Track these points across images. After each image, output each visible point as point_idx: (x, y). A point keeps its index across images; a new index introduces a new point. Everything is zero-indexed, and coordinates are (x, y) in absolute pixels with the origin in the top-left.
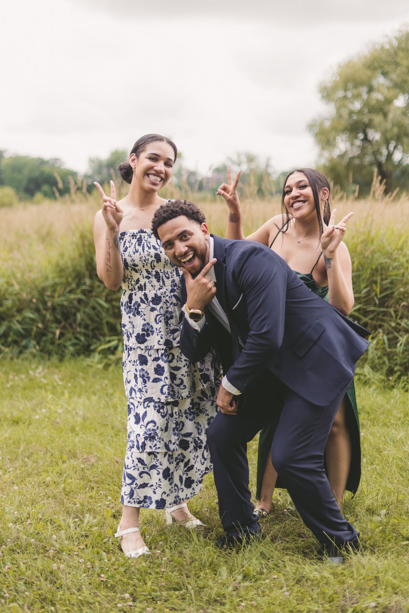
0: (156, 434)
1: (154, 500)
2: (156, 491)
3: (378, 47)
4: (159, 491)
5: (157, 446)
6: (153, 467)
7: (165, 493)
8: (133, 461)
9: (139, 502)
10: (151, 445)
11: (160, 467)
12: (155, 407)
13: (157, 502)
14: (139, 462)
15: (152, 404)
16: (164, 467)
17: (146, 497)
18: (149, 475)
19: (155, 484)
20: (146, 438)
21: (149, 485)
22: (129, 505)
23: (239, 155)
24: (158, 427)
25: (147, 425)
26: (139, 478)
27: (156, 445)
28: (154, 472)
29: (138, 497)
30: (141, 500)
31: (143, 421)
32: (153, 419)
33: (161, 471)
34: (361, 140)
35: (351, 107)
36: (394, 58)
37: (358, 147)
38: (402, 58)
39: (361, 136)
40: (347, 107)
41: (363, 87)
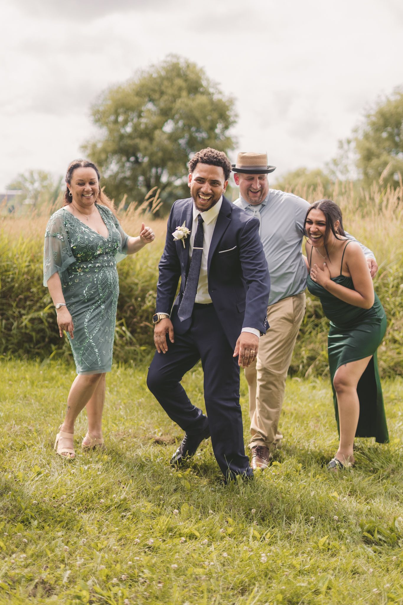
3: (146, 75)
23: (32, 173)
34: (132, 162)
35: (122, 131)
36: (160, 86)
37: (129, 169)
38: (167, 87)
39: (132, 159)
40: (118, 131)
41: (134, 112)
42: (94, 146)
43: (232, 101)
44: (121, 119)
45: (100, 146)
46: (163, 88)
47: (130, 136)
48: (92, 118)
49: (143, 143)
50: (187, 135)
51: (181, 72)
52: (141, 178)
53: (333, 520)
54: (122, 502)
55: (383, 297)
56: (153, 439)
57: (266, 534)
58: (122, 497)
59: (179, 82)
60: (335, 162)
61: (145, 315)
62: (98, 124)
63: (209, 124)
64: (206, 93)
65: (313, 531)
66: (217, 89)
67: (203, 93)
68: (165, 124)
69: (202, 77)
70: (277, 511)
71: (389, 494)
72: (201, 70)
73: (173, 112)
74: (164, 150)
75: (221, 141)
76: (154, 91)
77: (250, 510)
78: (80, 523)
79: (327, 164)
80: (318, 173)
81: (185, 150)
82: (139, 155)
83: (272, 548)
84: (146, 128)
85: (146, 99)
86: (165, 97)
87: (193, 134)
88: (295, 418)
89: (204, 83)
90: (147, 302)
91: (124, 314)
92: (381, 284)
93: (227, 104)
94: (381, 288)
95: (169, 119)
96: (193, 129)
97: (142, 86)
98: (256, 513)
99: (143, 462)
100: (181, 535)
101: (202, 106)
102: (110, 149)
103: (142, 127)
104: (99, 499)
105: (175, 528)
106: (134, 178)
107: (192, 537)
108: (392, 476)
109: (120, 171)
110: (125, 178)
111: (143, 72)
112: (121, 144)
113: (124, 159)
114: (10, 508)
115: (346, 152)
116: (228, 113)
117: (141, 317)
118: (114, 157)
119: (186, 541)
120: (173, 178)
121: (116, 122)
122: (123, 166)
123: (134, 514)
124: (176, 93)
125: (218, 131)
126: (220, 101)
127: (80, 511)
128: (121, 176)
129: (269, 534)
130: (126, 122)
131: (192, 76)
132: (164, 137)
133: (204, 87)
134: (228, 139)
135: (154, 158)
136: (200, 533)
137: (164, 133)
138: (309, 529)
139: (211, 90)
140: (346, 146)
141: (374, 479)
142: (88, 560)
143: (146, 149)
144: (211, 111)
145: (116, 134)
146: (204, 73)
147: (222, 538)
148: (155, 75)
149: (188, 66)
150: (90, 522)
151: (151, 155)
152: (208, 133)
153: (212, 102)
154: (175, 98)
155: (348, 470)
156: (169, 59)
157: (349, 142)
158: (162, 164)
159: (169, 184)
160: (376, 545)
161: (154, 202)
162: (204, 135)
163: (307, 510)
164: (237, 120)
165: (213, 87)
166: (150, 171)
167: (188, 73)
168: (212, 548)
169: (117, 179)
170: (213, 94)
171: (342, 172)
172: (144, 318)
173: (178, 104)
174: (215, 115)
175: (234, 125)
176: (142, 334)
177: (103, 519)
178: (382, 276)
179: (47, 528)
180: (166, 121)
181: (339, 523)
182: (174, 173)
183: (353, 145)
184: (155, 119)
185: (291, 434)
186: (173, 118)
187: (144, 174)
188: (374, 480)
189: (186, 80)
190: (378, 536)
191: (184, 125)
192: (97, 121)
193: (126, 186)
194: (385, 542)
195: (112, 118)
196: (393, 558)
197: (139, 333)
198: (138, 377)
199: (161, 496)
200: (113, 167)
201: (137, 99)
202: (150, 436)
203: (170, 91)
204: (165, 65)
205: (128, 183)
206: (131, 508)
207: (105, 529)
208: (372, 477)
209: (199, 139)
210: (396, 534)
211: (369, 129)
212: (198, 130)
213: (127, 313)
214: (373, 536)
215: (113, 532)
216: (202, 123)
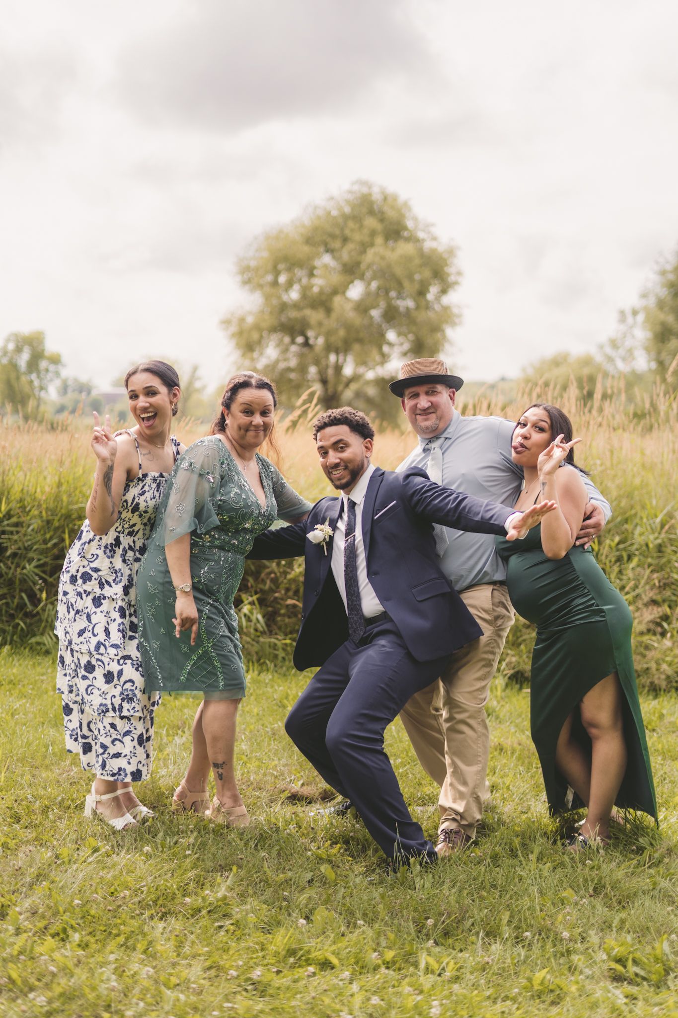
0: (135, 695)
1: (128, 772)
2: (131, 761)
3: (320, 212)
4: (134, 761)
5: (136, 709)
6: (128, 733)
7: (140, 762)
8: (105, 727)
9: (113, 775)
10: (129, 707)
11: (134, 731)
12: (133, 665)
13: (132, 773)
14: (111, 727)
15: (129, 662)
16: (139, 733)
17: (120, 769)
18: (123, 743)
19: (128, 753)
20: (123, 700)
21: (123, 755)
22: (102, 777)
24: (136, 687)
25: (123, 685)
26: (112, 745)
27: (134, 708)
28: (127, 739)
29: (111, 769)
30: (115, 772)
31: (119, 680)
32: (132, 678)
33: (136, 737)
34: (299, 345)
35: (285, 298)
36: (342, 230)
37: (294, 356)
38: (352, 230)
39: (300, 340)
40: (279, 297)
41: (302, 269)
42: (242, 320)
43: (451, 252)
44: (282, 279)
45: (250, 320)
46: (347, 232)
47: (296, 306)
48: (239, 278)
49: (314, 316)
50: (383, 304)
51: (375, 207)
52: (313, 370)
53: (562, 940)
54: (220, 903)
55: (669, 561)
56: (287, 792)
57: (447, 964)
58: (220, 895)
59: (371, 222)
60: (614, 344)
61: (293, 587)
62: (247, 287)
63: (417, 286)
64: (413, 239)
65: (527, 957)
66: (429, 232)
67: (408, 240)
68: (351, 286)
69: (407, 215)
70: (471, 921)
71: (660, 891)
72: (406, 204)
73: (363, 266)
74: (349, 327)
75: (436, 312)
76: (333, 236)
77: (427, 918)
78: (149, 938)
79: (601, 347)
80: (587, 361)
81: (381, 326)
82: (310, 334)
83: (456, 987)
84: (321, 293)
85: (322, 249)
86: (350, 246)
87: (393, 302)
88: (519, 759)
89: (410, 224)
90: (295, 567)
91: (261, 586)
92: (666, 540)
93: (445, 256)
94: (666, 546)
95: (356, 278)
96: (393, 294)
97: (315, 229)
98: (435, 925)
99: (265, 832)
100: (308, 962)
101: (408, 259)
102: (265, 325)
103: (316, 290)
104: (184, 896)
105: (301, 949)
106: (302, 369)
107: (326, 965)
108: (666, 860)
109: (280, 358)
110: (289, 370)
111: (316, 208)
112: (283, 319)
113: (287, 339)
114: (41, 911)
115: (631, 327)
116: (446, 269)
117: (288, 590)
118: (272, 338)
119: (314, 974)
120: (361, 370)
121: (275, 283)
122: (286, 350)
123: (237, 924)
124: (366, 239)
125: (430, 296)
126: (434, 251)
127: (152, 917)
128: (282, 365)
129: (452, 962)
130: (290, 284)
131: (391, 214)
132: (348, 307)
133: (410, 231)
134: (446, 309)
135: (333, 339)
136: (339, 959)
137: (348, 300)
138: (519, 955)
139: (421, 235)
140: (630, 320)
141: (638, 865)
142: (151, 1005)
143: (320, 324)
144: (421, 266)
145: (275, 302)
146: (410, 209)
147: (376, 968)
148: (335, 213)
149: (385, 199)
150: (165, 935)
151: (328, 334)
152: (415, 301)
153: (421, 253)
154: (364, 247)
155: (595, 849)
156: (356, 188)
157: (635, 313)
158: (344, 348)
159: (355, 378)
160: (629, 983)
161: (310, 409)
162: (410, 303)
163: (520, 920)
164: (460, 279)
165: (424, 231)
166: (327, 357)
167: (386, 209)
168: (355, 987)
169: (276, 370)
170: (423, 240)
171: (624, 359)
172: (291, 593)
173: (370, 256)
174: (427, 273)
175: (456, 287)
176: (289, 617)
177: (186, 932)
178: (667, 527)
179: (94, 946)
180: (352, 282)
181: (571, 944)
182: (362, 362)
183: (641, 317)
184: (336, 278)
185: (509, 786)
186: (362, 277)
187: (317, 363)
188: (637, 867)
189: (382, 220)
190: (632, 969)
191: (379, 288)
192: (246, 282)
193: (290, 381)
194: (644, 979)
195: (269, 278)
196: (654, 1011)
197: (284, 615)
198: (276, 687)
199: (285, 893)
200: (271, 352)
201: (306, 249)
202: (282, 787)
203: (357, 237)
204: (350, 197)
205: (293, 376)
206: (234, 913)
207: (187, 950)
208: (635, 862)
209: (401, 309)
210: (664, 965)
211: (663, 293)
212: (400, 296)
213: (265, 584)
214: (625, 967)
215: (199, 955)
216: (406, 284)
